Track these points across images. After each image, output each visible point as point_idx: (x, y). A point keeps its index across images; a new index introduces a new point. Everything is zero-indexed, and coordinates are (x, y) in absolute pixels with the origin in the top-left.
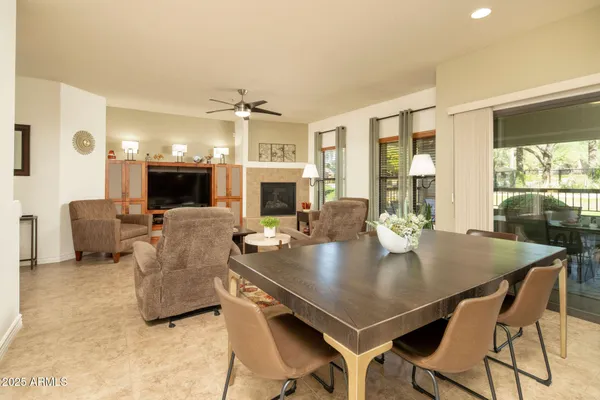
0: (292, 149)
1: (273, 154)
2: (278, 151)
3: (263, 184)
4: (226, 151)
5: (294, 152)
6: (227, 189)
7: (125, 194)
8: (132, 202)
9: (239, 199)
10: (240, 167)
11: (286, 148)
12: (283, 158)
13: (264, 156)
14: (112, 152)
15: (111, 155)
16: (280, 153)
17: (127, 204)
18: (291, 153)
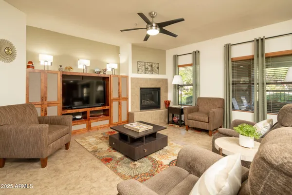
0: (157, 66)
1: (146, 69)
2: (149, 67)
3: (141, 89)
4: (116, 66)
5: (158, 68)
6: (119, 93)
7: (44, 98)
8: (49, 104)
9: (127, 99)
10: (127, 77)
11: (154, 65)
12: (152, 71)
13: (140, 70)
14: (31, 62)
15: (30, 65)
16: (150, 68)
17: (46, 106)
18: (156, 68)
